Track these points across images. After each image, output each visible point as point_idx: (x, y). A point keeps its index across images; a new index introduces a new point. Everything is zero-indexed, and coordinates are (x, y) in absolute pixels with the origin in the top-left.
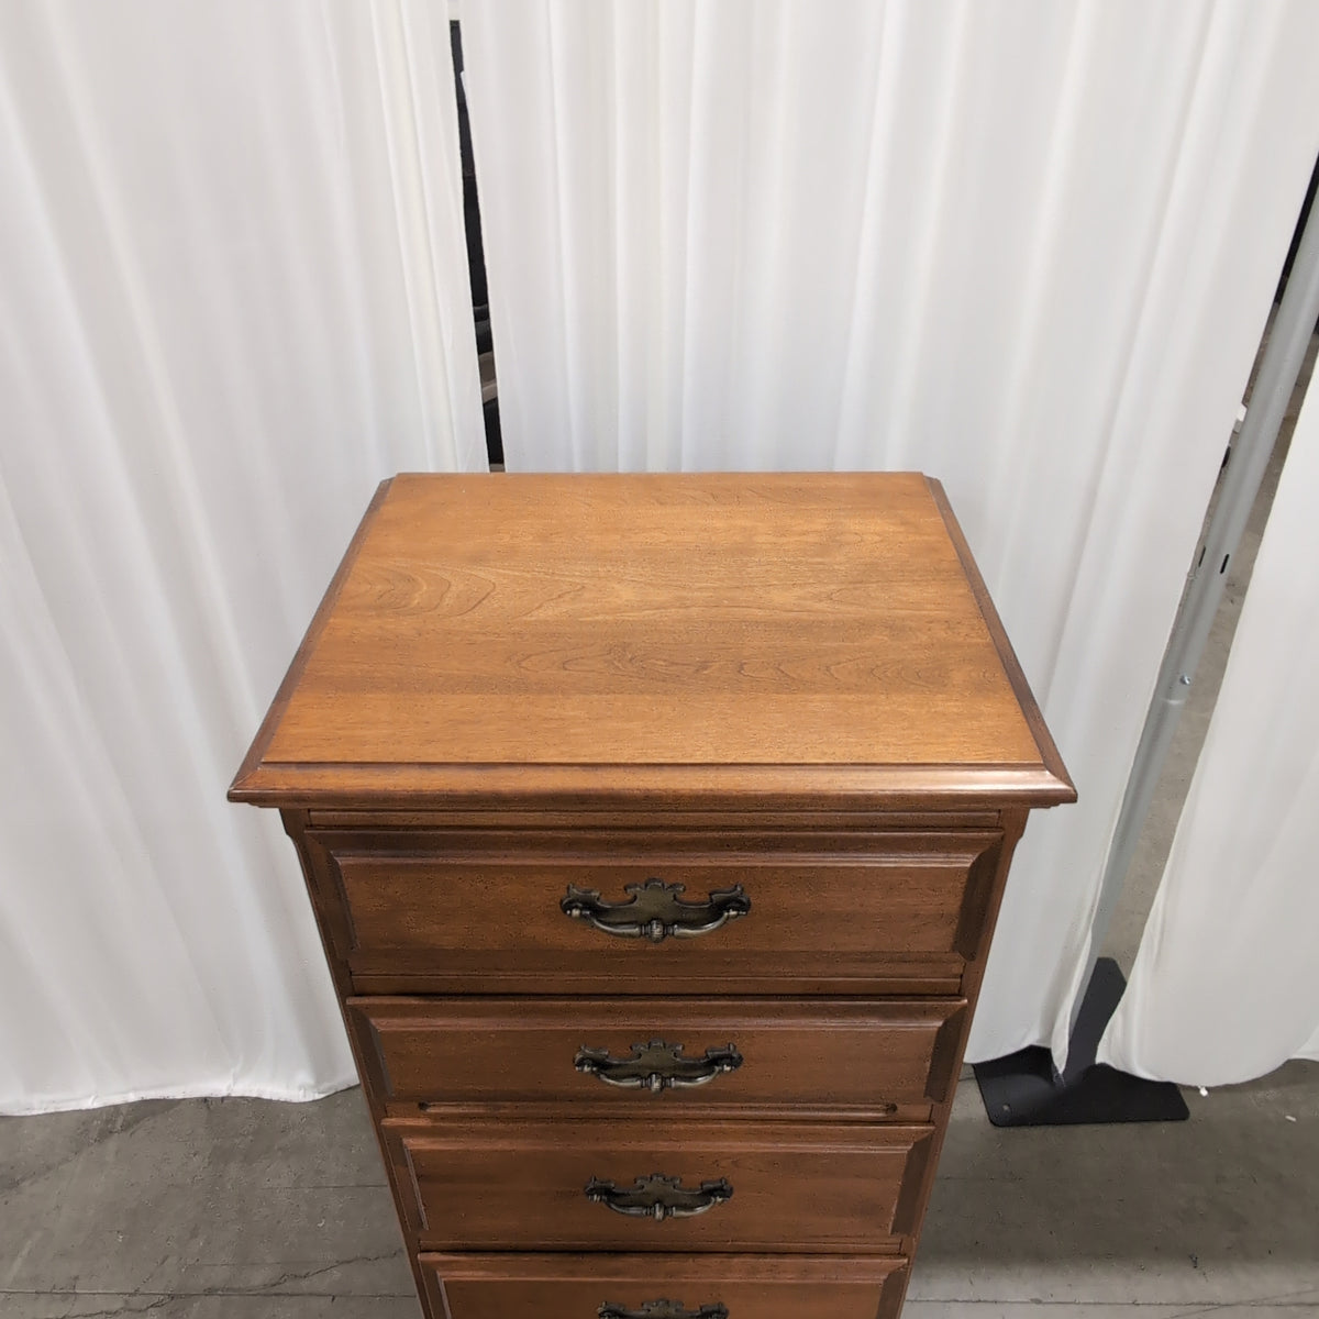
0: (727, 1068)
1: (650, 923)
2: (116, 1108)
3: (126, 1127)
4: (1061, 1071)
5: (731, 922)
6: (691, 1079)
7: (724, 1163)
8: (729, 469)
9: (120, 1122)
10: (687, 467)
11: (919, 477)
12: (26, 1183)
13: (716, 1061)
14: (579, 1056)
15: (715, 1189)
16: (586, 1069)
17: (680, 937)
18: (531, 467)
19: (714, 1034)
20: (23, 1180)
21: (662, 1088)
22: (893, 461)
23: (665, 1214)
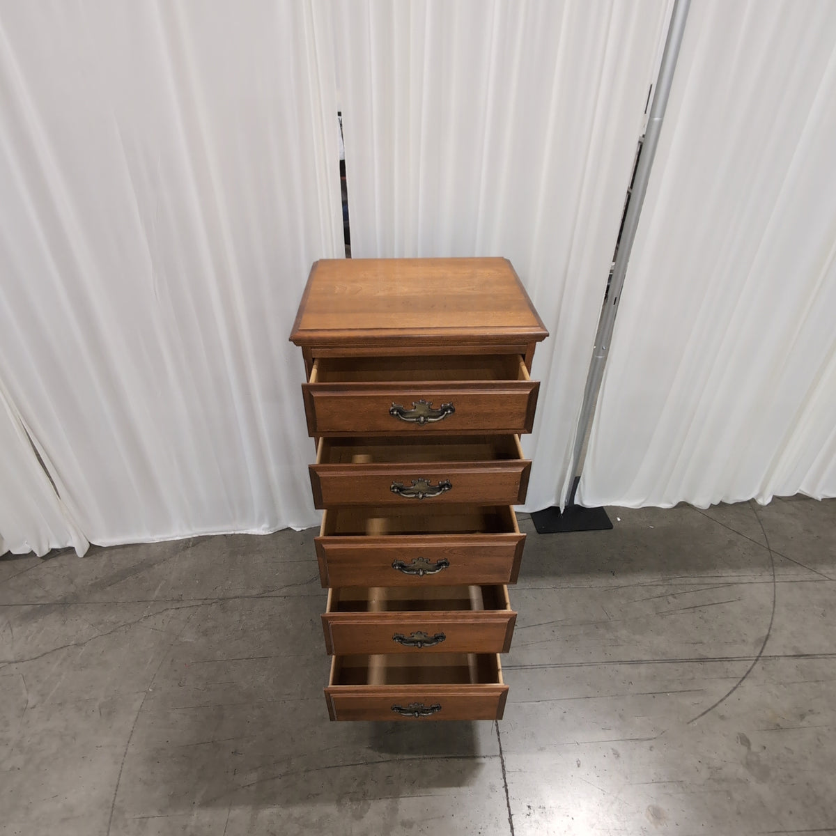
0: (446, 489)
1: (419, 417)
2: (189, 539)
3: (193, 545)
4: (562, 512)
5: (448, 416)
6: (435, 494)
7: (446, 552)
8: (435, 256)
9: (191, 543)
10: (419, 256)
11: (502, 258)
12: (156, 566)
13: (443, 486)
14: (392, 486)
15: (443, 563)
16: (396, 490)
17: (430, 422)
18: (361, 257)
19: (442, 476)
20: (154, 564)
21: (423, 497)
22: (494, 253)
23: (424, 573)
